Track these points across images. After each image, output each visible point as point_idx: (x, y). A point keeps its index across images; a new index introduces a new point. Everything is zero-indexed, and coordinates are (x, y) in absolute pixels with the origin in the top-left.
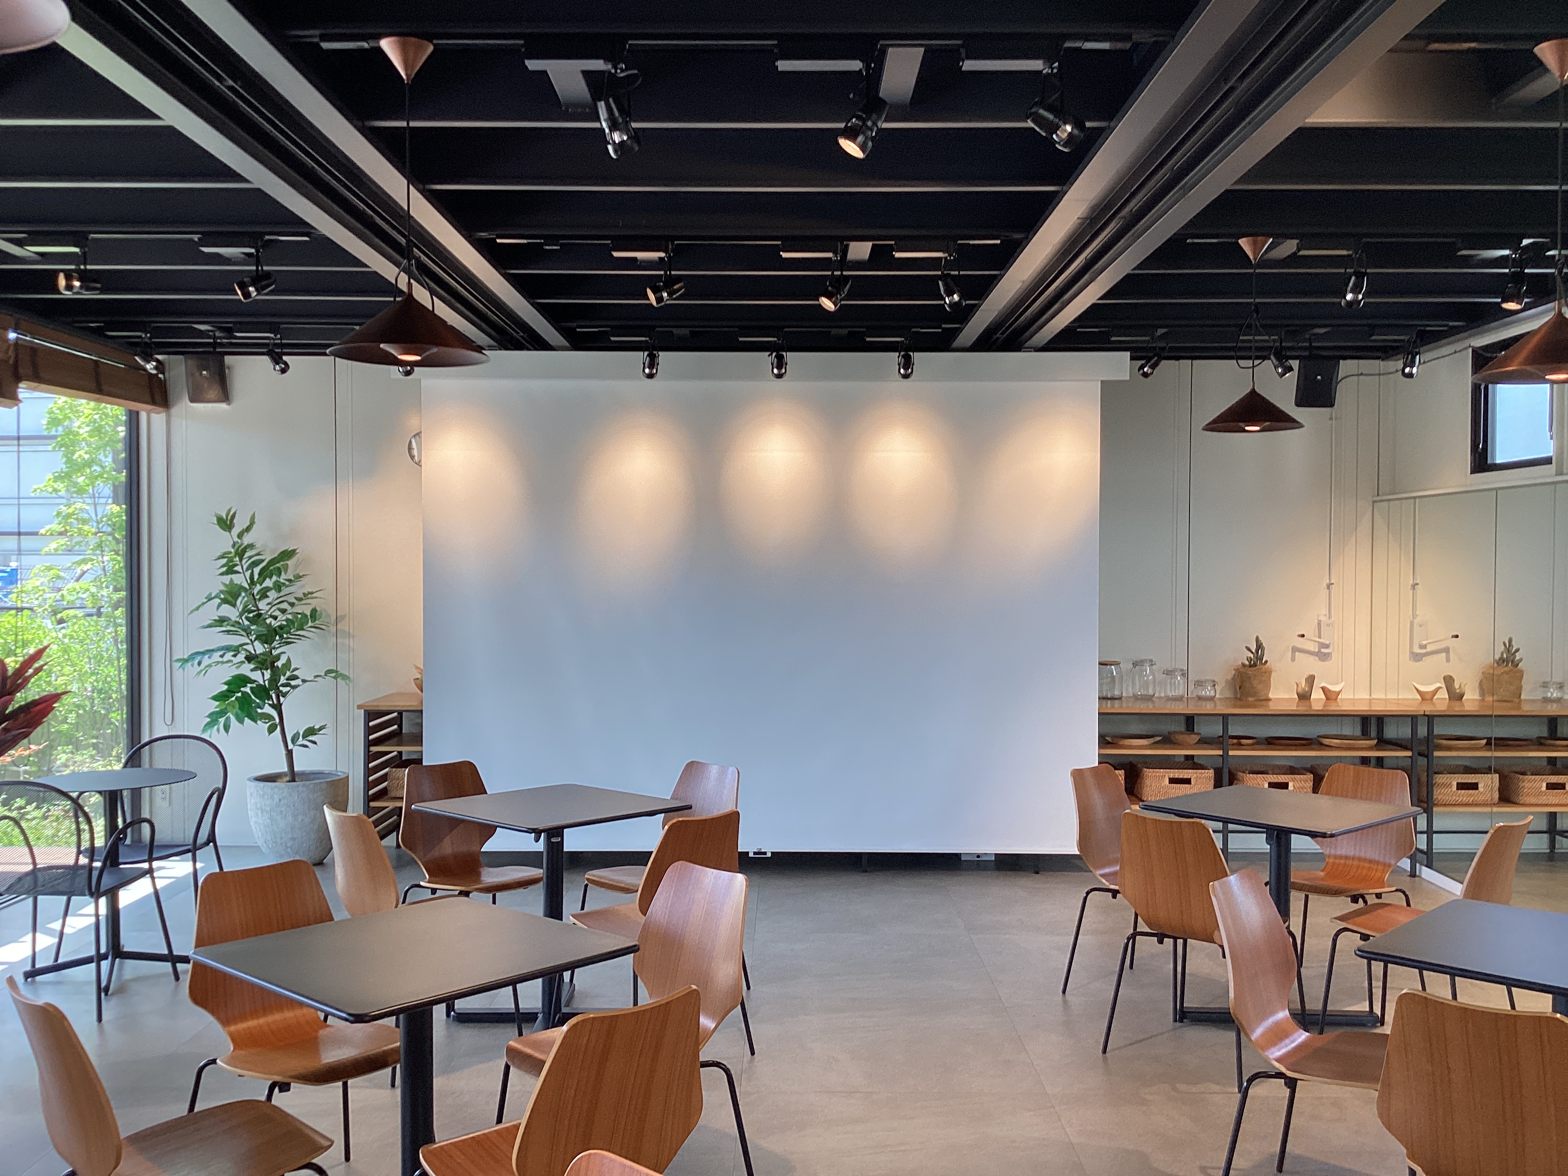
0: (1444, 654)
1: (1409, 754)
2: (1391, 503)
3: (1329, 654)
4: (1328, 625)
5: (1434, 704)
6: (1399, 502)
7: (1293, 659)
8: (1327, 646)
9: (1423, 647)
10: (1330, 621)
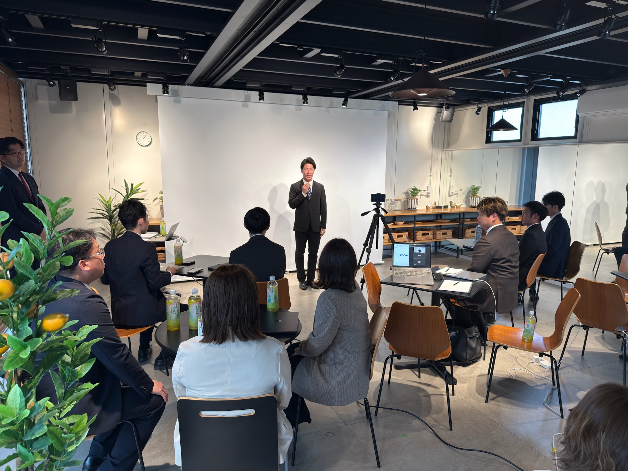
0: (456, 195)
1: (458, 224)
2: (446, 151)
3: (429, 196)
4: (430, 187)
5: (460, 209)
6: (448, 151)
7: (420, 198)
8: (429, 193)
9: (452, 193)
10: (430, 186)
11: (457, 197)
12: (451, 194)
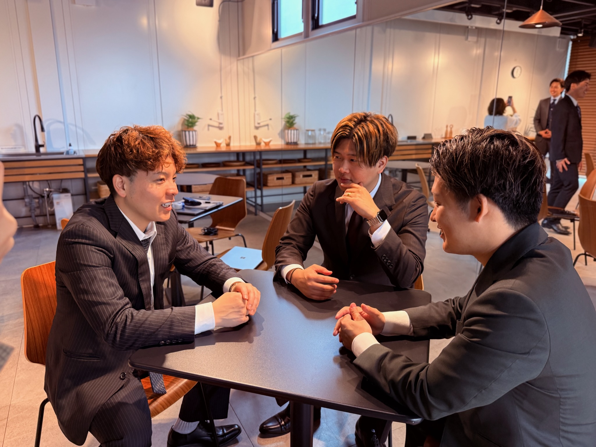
0: (267, 127)
1: (253, 167)
3: (223, 127)
4: (222, 114)
6: (247, 59)
7: (208, 129)
8: (222, 124)
9: (259, 124)
11: (268, 129)
12: (257, 125)
